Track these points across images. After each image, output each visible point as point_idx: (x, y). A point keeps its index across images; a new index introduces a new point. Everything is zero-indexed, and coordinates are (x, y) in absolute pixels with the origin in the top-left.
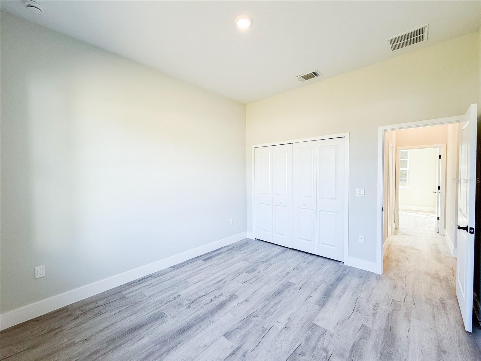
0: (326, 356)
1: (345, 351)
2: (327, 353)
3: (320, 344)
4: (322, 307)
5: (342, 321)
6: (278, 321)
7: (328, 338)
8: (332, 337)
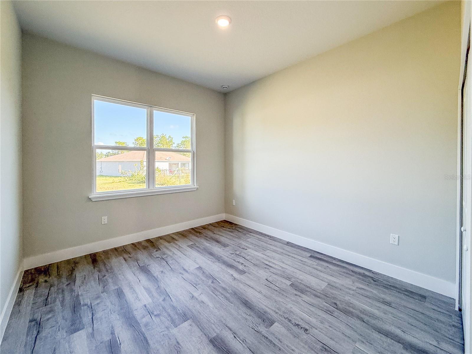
0: (153, 314)
1: (147, 330)
2: (155, 316)
3: (165, 315)
4: (211, 340)
5: (179, 352)
6: (202, 294)
7: (167, 323)
8: (166, 327)
